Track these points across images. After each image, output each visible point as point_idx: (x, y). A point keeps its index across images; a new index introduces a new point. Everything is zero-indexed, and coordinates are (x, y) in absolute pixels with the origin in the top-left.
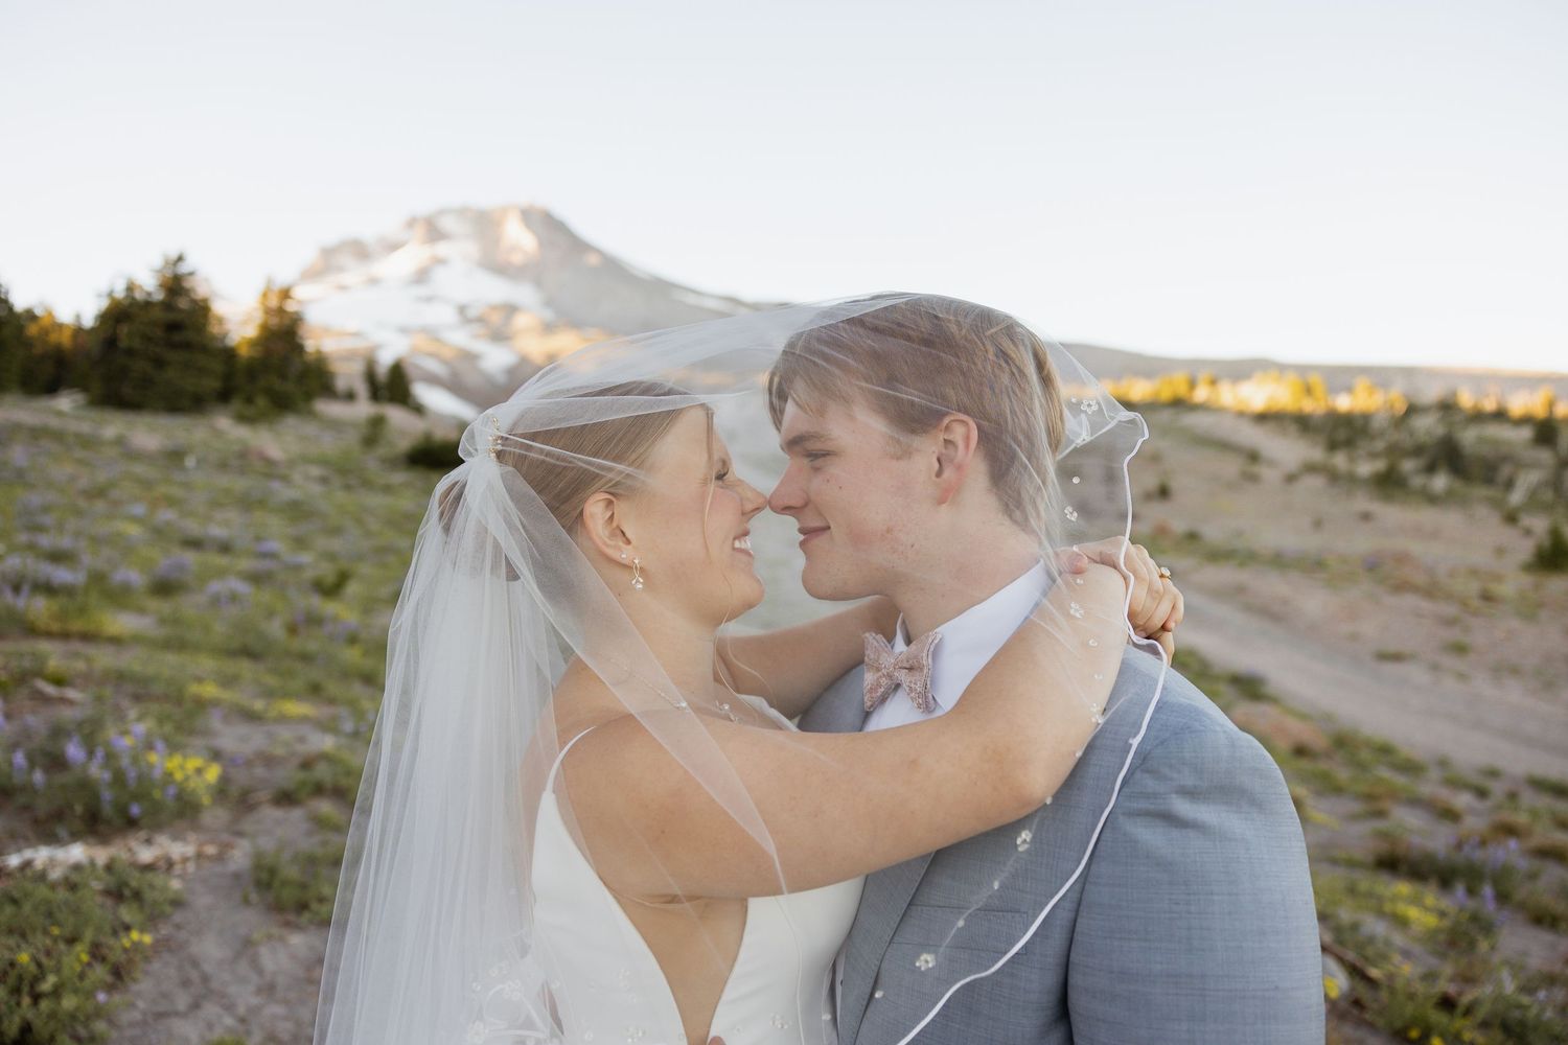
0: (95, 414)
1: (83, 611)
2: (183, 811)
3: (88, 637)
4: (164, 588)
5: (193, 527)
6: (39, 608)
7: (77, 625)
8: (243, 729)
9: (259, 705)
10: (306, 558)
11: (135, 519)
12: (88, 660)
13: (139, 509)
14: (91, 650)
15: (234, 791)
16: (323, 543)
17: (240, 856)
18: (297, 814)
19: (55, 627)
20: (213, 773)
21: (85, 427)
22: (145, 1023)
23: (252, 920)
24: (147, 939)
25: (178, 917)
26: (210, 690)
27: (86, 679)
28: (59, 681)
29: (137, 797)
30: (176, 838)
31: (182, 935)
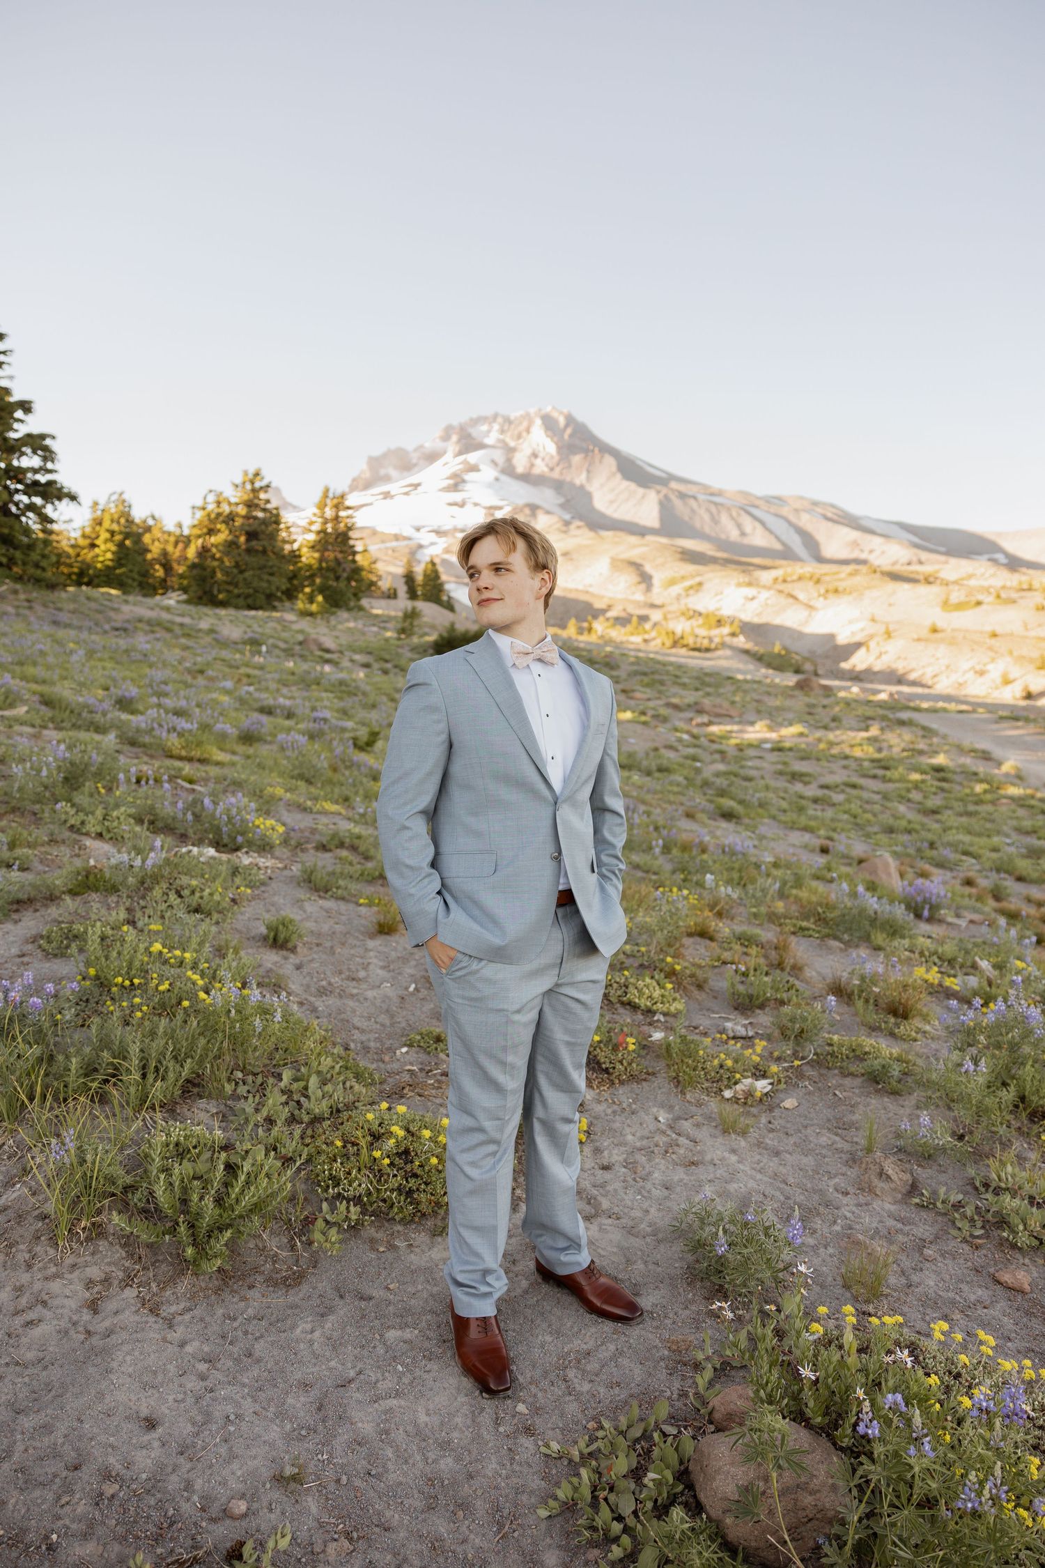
0: (192, 609)
1: (199, 744)
2: (264, 847)
3: (202, 761)
4: (248, 738)
5: (267, 699)
6: (174, 742)
7: (196, 753)
8: (299, 816)
9: (309, 803)
10: (350, 724)
11: (227, 692)
12: (206, 772)
13: (229, 684)
14: (208, 768)
15: (293, 842)
16: (362, 714)
17: (296, 869)
18: (328, 855)
19: (184, 753)
20: (281, 829)
21: (187, 620)
22: (249, 919)
23: (302, 894)
24: (249, 891)
25: (263, 888)
26: (279, 791)
27: (206, 780)
28: (191, 782)
29: (243, 834)
30: (260, 856)
31: (266, 895)
